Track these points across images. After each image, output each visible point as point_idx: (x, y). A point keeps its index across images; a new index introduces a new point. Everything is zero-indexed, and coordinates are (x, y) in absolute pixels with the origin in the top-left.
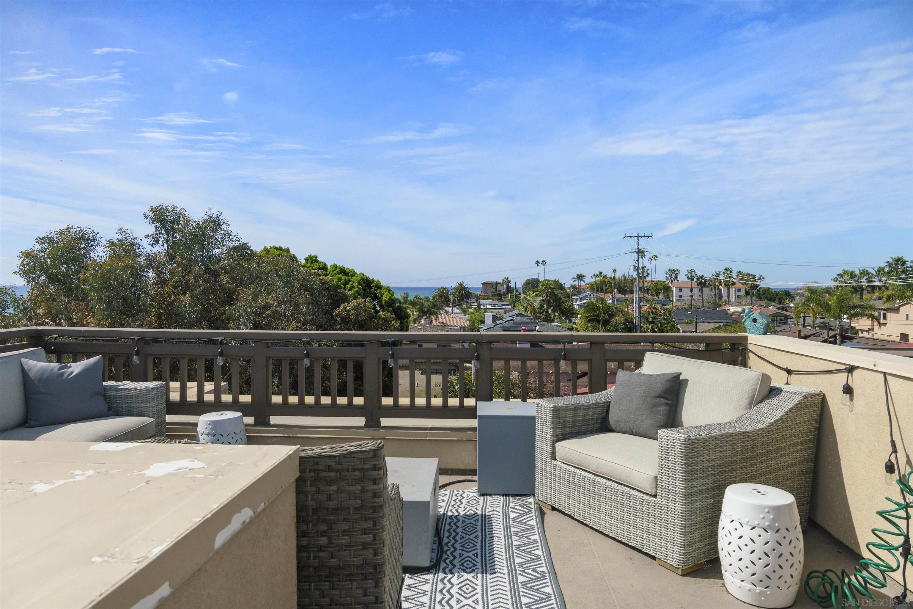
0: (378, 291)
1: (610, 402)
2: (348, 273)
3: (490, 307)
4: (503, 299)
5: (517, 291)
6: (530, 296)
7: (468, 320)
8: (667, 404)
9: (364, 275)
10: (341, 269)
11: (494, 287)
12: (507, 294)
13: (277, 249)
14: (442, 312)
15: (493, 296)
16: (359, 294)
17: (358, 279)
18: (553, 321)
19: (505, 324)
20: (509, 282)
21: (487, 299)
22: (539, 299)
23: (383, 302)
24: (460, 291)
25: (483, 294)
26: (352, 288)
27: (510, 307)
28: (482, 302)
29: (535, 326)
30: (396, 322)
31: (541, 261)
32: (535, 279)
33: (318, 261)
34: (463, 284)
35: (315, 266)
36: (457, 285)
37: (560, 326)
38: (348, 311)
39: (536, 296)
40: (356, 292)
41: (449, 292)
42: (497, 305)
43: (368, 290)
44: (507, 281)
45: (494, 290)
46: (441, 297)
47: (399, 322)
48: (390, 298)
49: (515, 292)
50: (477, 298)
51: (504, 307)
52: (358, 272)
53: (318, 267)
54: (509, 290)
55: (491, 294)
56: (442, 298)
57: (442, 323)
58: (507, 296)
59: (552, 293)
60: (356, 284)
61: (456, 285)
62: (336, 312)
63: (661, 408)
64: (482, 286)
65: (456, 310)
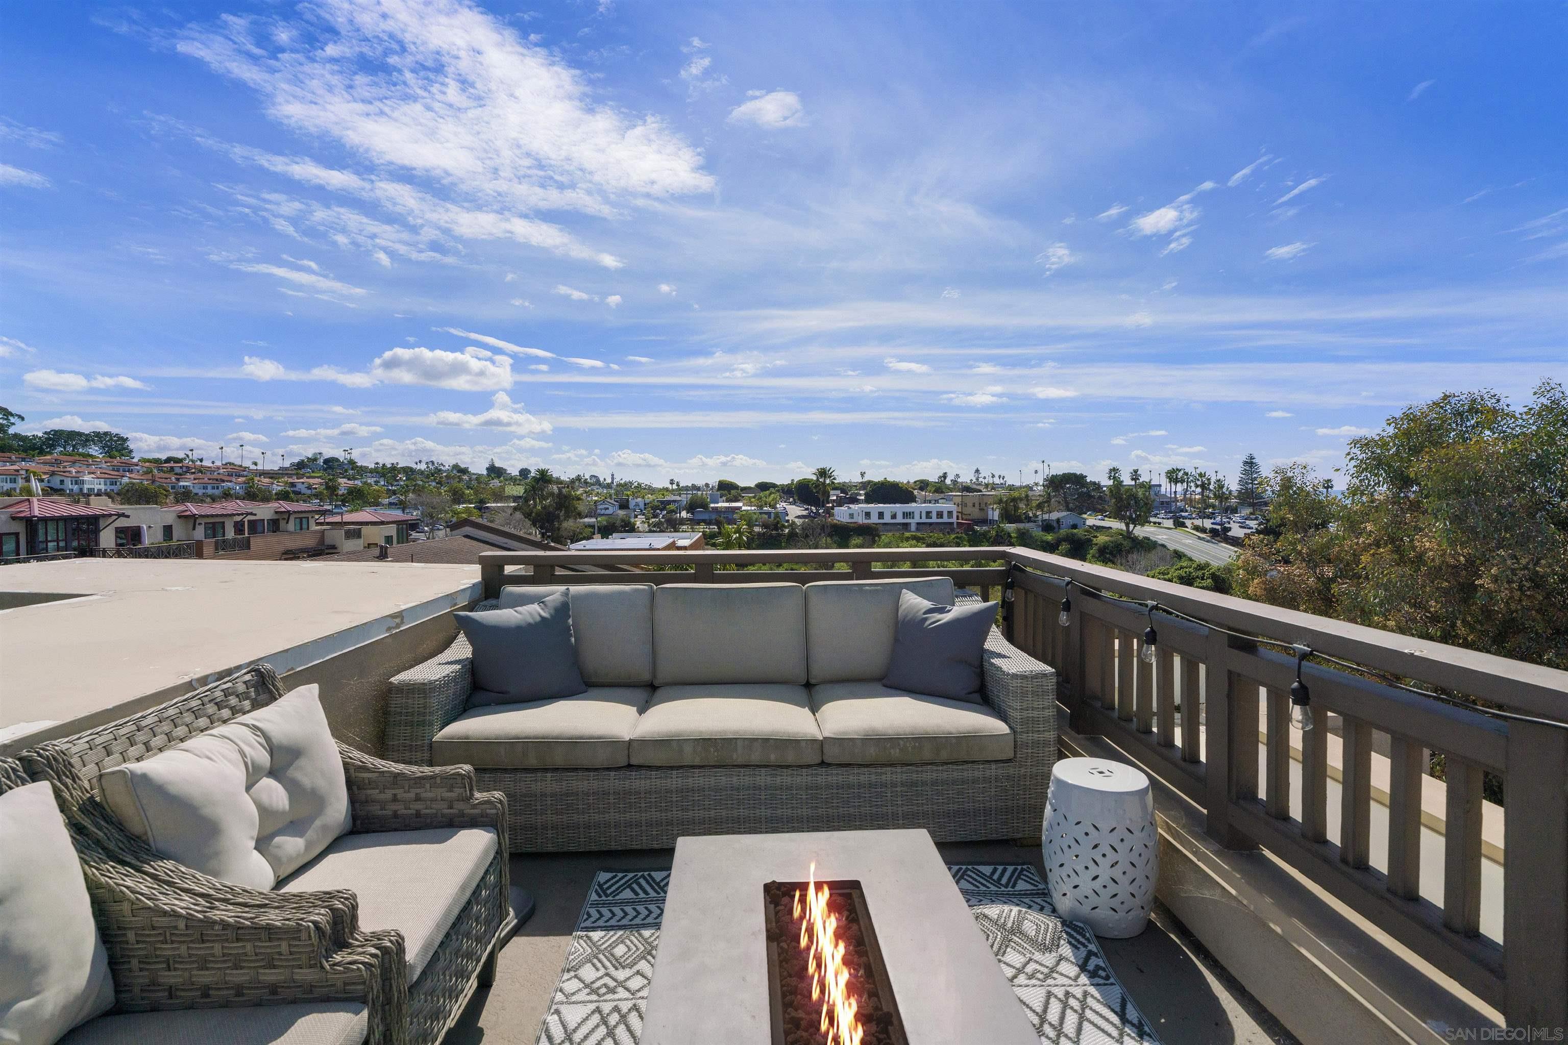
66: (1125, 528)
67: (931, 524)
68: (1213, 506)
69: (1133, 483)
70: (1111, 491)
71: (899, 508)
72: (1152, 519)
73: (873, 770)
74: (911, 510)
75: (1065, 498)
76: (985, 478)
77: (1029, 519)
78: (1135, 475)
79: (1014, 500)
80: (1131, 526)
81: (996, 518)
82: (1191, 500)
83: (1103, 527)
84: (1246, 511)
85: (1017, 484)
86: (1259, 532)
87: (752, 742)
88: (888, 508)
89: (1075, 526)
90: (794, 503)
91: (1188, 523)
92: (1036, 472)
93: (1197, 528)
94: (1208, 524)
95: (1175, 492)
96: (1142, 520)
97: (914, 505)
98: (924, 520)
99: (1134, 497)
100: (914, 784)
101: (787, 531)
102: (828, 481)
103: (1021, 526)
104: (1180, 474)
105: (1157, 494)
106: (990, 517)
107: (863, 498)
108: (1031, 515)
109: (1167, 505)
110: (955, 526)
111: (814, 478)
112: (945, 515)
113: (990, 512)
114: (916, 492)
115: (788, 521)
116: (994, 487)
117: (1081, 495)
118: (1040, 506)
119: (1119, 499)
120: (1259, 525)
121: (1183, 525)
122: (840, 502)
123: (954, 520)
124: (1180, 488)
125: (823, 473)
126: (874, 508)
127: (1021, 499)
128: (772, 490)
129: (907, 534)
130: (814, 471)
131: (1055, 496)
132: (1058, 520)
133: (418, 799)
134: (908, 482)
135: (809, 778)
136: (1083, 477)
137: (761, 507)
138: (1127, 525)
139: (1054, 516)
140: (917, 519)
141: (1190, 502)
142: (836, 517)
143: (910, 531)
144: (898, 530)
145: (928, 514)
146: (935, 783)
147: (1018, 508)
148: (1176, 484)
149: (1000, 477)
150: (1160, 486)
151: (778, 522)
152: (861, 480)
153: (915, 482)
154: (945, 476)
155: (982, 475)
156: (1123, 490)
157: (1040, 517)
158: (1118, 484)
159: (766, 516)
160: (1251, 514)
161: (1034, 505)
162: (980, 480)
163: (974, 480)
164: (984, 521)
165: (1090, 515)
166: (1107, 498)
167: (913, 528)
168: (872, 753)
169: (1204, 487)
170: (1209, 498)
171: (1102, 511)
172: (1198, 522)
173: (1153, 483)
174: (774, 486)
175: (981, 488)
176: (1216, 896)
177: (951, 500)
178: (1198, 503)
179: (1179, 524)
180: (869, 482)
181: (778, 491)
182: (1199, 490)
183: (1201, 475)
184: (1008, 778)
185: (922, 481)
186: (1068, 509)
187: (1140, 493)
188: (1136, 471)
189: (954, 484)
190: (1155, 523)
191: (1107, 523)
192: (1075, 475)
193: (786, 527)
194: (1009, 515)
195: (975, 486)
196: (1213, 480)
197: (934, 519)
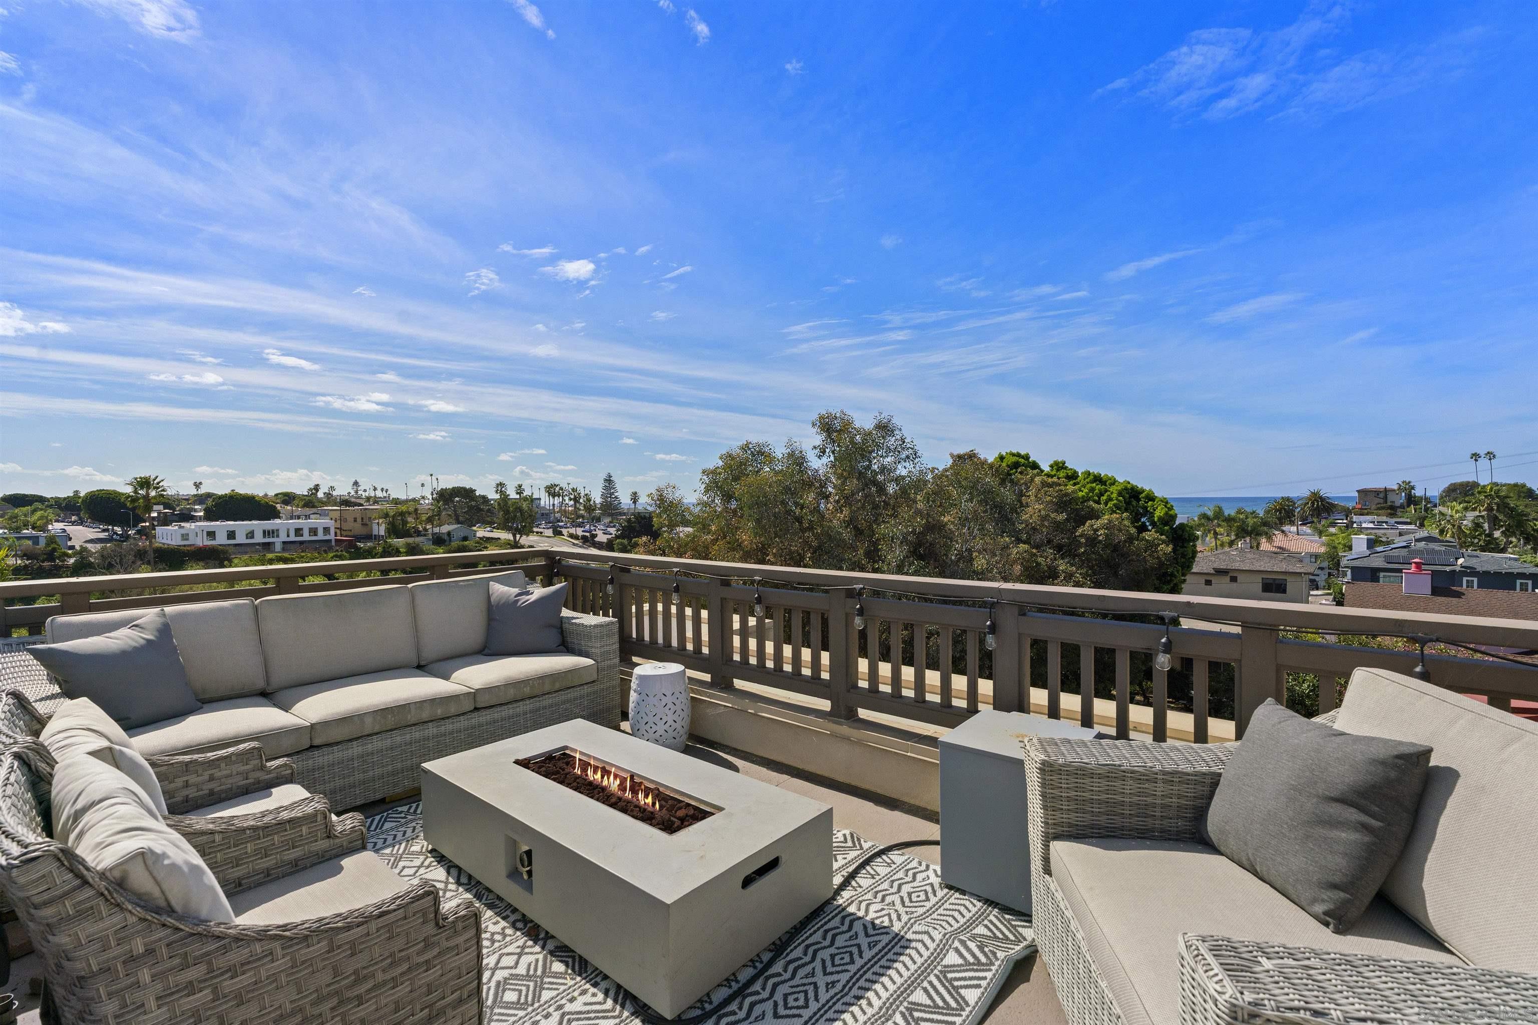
0: (1150, 503)
1: (1220, 775)
2: (1106, 482)
3: (1371, 525)
4: (1399, 514)
5: (1430, 502)
6: (1453, 510)
7: (1323, 544)
8: (1365, 827)
9: (1129, 483)
10: (1095, 476)
11: (1381, 495)
12: (1409, 506)
13: (1013, 455)
14: (1277, 532)
15: (1378, 509)
16: (1118, 508)
17: (1119, 488)
18: (1503, 551)
19: (1391, 553)
20: (1413, 488)
21: (1367, 514)
22: (1471, 515)
23: (1156, 519)
24: (1313, 503)
25: (1360, 506)
26: (1110, 499)
27: (1412, 527)
28: (1355, 518)
29: (1457, 559)
30: (1168, 545)
31: (1482, 453)
32: (1469, 482)
33: (1066, 468)
34: (1318, 492)
35: (1062, 474)
36: (1309, 493)
37: (1516, 560)
38: (1096, 530)
39: (1466, 509)
40: (1114, 505)
41: (1295, 504)
42: (1386, 522)
43: (1134, 503)
44: (1408, 488)
45: (1382, 501)
46: (1280, 511)
47: (1171, 546)
48: (1166, 514)
49: (1424, 503)
50: (1347, 513)
51: (1400, 526)
52: (1121, 479)
53: (1065, 474)
54: (1411, 500)
55: (1374, 507)
56: (1280, 513)
57: (1280, 548)
58: (1408, 509)
59: (1503, 506)
60: (1114, 495)
61: (1307, 494)
62: (1080, 531)
63: (1344, 835)
64: (1356, 494)
65: (1306, 529)
66: (512, 538)
67: (301, 543)
68: (583, 517)
69: (518, 496)
70: (499, 504)
71: (258, 526)
72: (535, 529)
73: (510, 706)
74: (275, 528)
75: (455, 511)
76: (365, 491)
77: (418, 533)
78: (520, 490)
79: (402, 514)
80: (518, 536)
81: (382, 533)
82: (565, 511)
83: (492, 538)
84: (607, 520)
85: (403, 497)
86: (617, 537)
87: (422, 704)
88: (241, 527)
89: (465, 539)
90: (81, 522)
91: (565, 531)
92: (423, 485)
93: (571, 536)
94: (580, 532)
95: (554, 505)
96: (526, 530)
97: (278, 521)
98: (293, 538)
99: (519, 509)
100: (538, 710)
101: (72, 561)
102: (153, 493)
103: (410, 540)
104: (557, 489)
105: (538, 506)
106: (375, 532)
107: (202, 514)
108: (421, 529)
109: (546, 515)
110: (333, 543)
111: (129, 490)
112: (320, 532)
113: (375, 527)
114: (278, 506)
115: (72, 548)
116: (376, 501)
117: (471, 508)
118: (430, 520)
119: (507, 512)
120: (618, 531)
121: (561, 534)
122: (165, 521)
123: (332, 537)
124: (557, 500)
125: (145, 483)
126: (221, 527)
127: (410, 513)
128: (38, 505)
129: (270, 556)
130: (129, 479)
131: (445, 509)
132: (449, 534)
133: (212, 778)
134: (266, 495)
135: (466, 722)
136: (472, 491)
137: (17, 530)
138: (514, 536)
139: (445, 529)
140: (283, 537)
141: (564, 513)
142: (160, 540)
143: (273, 552)
144: (257, 551)
145: (298, 531)
146: (551, 706)
147: (407, 522)
148: (554, 498)
149: (382, 490)
150: (540, 499)
151: (54, 550)
152: (193, 491)
153: (276, 495)
154: (317, 488)
155: (361, 488)
156: (510, 503)
157: (430, 531)
158: (505, 497)
159: (30, 543)
160: (611, 522)
161: (424, 518)
162: (360, 493)
163: (353, 493)
164: (369, 537)
165: (479, 527)
166: (496, 511)
167: (278, 547)
168: (511, 694)
169: (576, 500)
170: (580, 510)
171: (490, 523)
172: (572, 531)
173: (534, 497)
174: (41, 499)
175: (362, 502)
176: (722, 710)
177: (327, 515)
178: (571, 514)
179: (557, 533)
180: (209, 495)
181: (51, 506)
182: (572, 503)
183: (573, 490)
184: (594, 693)
185: (286, 494)
186: (458, 522)
187: (525, 505)
188: (520, 486)
189: (329, 498)
190: (537, 533)
191: (496, 534)
192: (464, 489)
193: (70, 556)
194: (396, 530)
195: (353, 500)
196: (582, 495)
197: (306, 537)
